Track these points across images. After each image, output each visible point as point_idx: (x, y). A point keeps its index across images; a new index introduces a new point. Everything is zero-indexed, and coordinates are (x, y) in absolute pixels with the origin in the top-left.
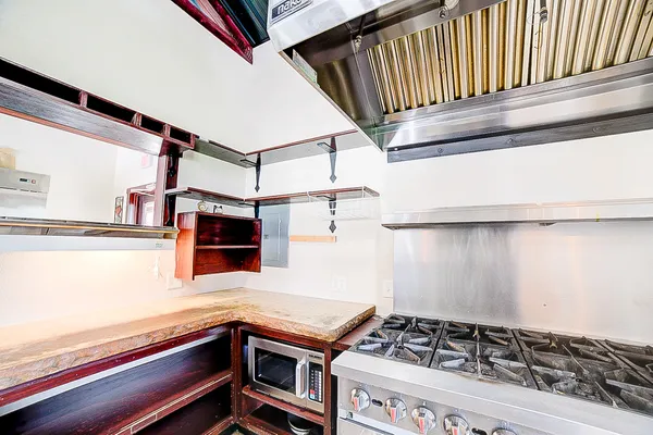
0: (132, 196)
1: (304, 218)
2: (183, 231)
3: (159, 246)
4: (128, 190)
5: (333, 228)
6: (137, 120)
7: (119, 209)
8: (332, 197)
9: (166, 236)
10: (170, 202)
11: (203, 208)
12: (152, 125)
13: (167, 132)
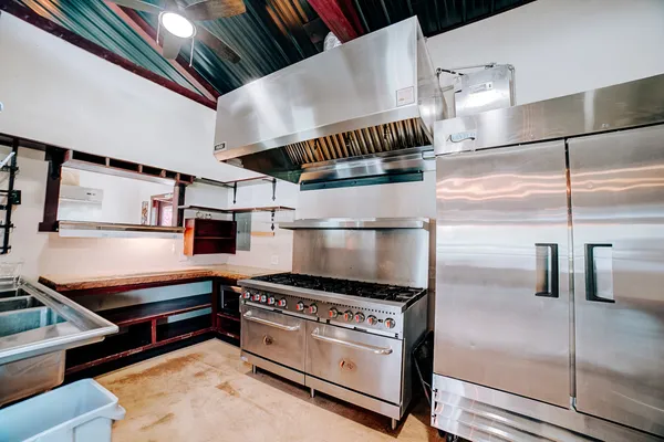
0: (155, 202)
1: (259, 221)
2: (188, 229)
3: (174, 237)
4: (152, 197)
5: (273, 228)
6: (163, 173)
7: (145, 211)
8: (273, 210)
9: (178, 232)
10: (181, 212)
11: (200, 216)
12: (171, 175)
13: (178, 177)
